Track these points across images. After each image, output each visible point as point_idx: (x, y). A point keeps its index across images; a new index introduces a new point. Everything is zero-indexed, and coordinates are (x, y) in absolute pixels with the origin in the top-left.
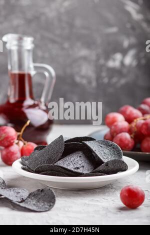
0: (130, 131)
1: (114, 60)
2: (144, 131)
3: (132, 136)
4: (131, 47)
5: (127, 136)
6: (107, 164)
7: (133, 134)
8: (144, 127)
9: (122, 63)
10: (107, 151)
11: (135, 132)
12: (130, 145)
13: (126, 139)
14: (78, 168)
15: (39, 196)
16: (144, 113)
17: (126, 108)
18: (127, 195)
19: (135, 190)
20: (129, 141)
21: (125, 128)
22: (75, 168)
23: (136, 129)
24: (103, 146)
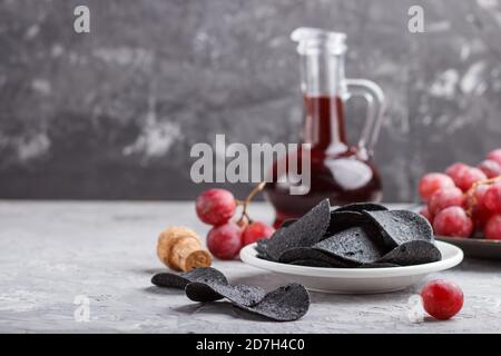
0: (464, 205)
1: (443, 83)
2: (490, 204)
3: (469, 212)
4: (473, 59)
5: (459, 212)
6: (403, 248)
7: (471, 209)
8: (490, 195)
9: (458, 88)
10: (405, 228)
11: (475, 206)
12: (465, 228)
13: (457, 217)
14: (352, 254)
15: (283, 298)
16: (491, 175)
17: (458, 169)
18: (432, 295)
19: (446, 287)
20: (463, 221)
21: (456, 200)
22: (347, 254)
23: (475, 201)
24: (399, 219)
